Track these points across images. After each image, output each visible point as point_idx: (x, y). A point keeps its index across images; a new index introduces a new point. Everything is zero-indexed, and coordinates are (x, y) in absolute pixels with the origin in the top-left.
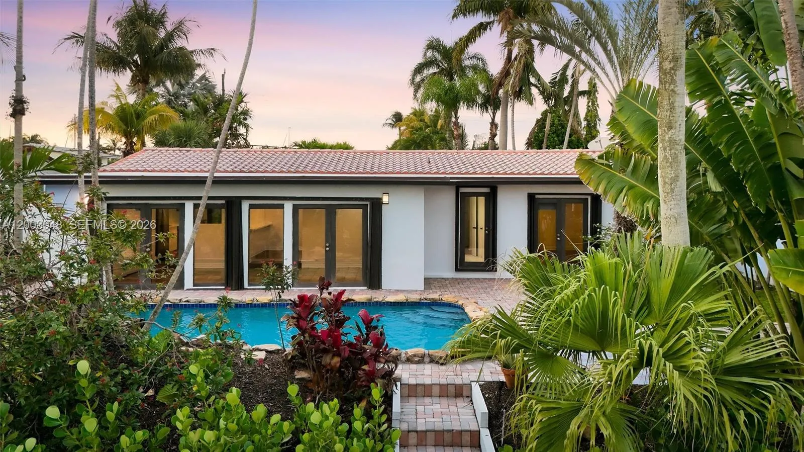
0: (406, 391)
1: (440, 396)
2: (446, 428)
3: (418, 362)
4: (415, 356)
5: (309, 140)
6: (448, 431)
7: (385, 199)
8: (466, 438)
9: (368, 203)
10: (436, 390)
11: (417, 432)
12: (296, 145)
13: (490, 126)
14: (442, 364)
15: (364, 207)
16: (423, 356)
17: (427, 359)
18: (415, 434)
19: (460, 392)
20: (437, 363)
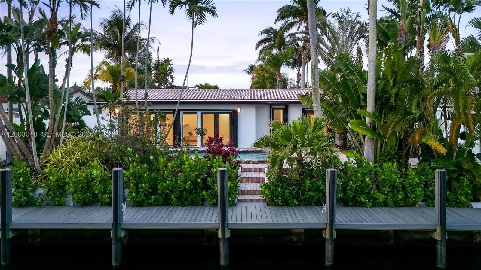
0: (243, 170)
1: (255, 172)
2: (255, 177)
3: (248, 163)
4: (247, 161)
5: (203, 83)
6: (255, 178)
7: (239, 110)
8: (261, 180)
9: (232, 112)
10: (253, 170)
11: (246, 178)
12: (197, 86)
13: (297, 75)
14: (256, 164)
15: (230, 114)
16: (250, 161)
17: (251, 162)
18: (245, 179)
19: (261, 170)
20: (254, 163)
